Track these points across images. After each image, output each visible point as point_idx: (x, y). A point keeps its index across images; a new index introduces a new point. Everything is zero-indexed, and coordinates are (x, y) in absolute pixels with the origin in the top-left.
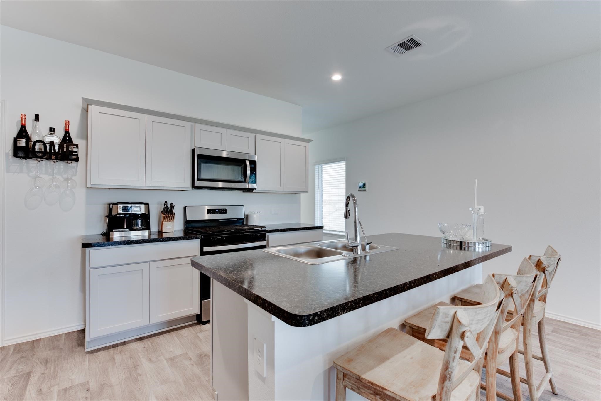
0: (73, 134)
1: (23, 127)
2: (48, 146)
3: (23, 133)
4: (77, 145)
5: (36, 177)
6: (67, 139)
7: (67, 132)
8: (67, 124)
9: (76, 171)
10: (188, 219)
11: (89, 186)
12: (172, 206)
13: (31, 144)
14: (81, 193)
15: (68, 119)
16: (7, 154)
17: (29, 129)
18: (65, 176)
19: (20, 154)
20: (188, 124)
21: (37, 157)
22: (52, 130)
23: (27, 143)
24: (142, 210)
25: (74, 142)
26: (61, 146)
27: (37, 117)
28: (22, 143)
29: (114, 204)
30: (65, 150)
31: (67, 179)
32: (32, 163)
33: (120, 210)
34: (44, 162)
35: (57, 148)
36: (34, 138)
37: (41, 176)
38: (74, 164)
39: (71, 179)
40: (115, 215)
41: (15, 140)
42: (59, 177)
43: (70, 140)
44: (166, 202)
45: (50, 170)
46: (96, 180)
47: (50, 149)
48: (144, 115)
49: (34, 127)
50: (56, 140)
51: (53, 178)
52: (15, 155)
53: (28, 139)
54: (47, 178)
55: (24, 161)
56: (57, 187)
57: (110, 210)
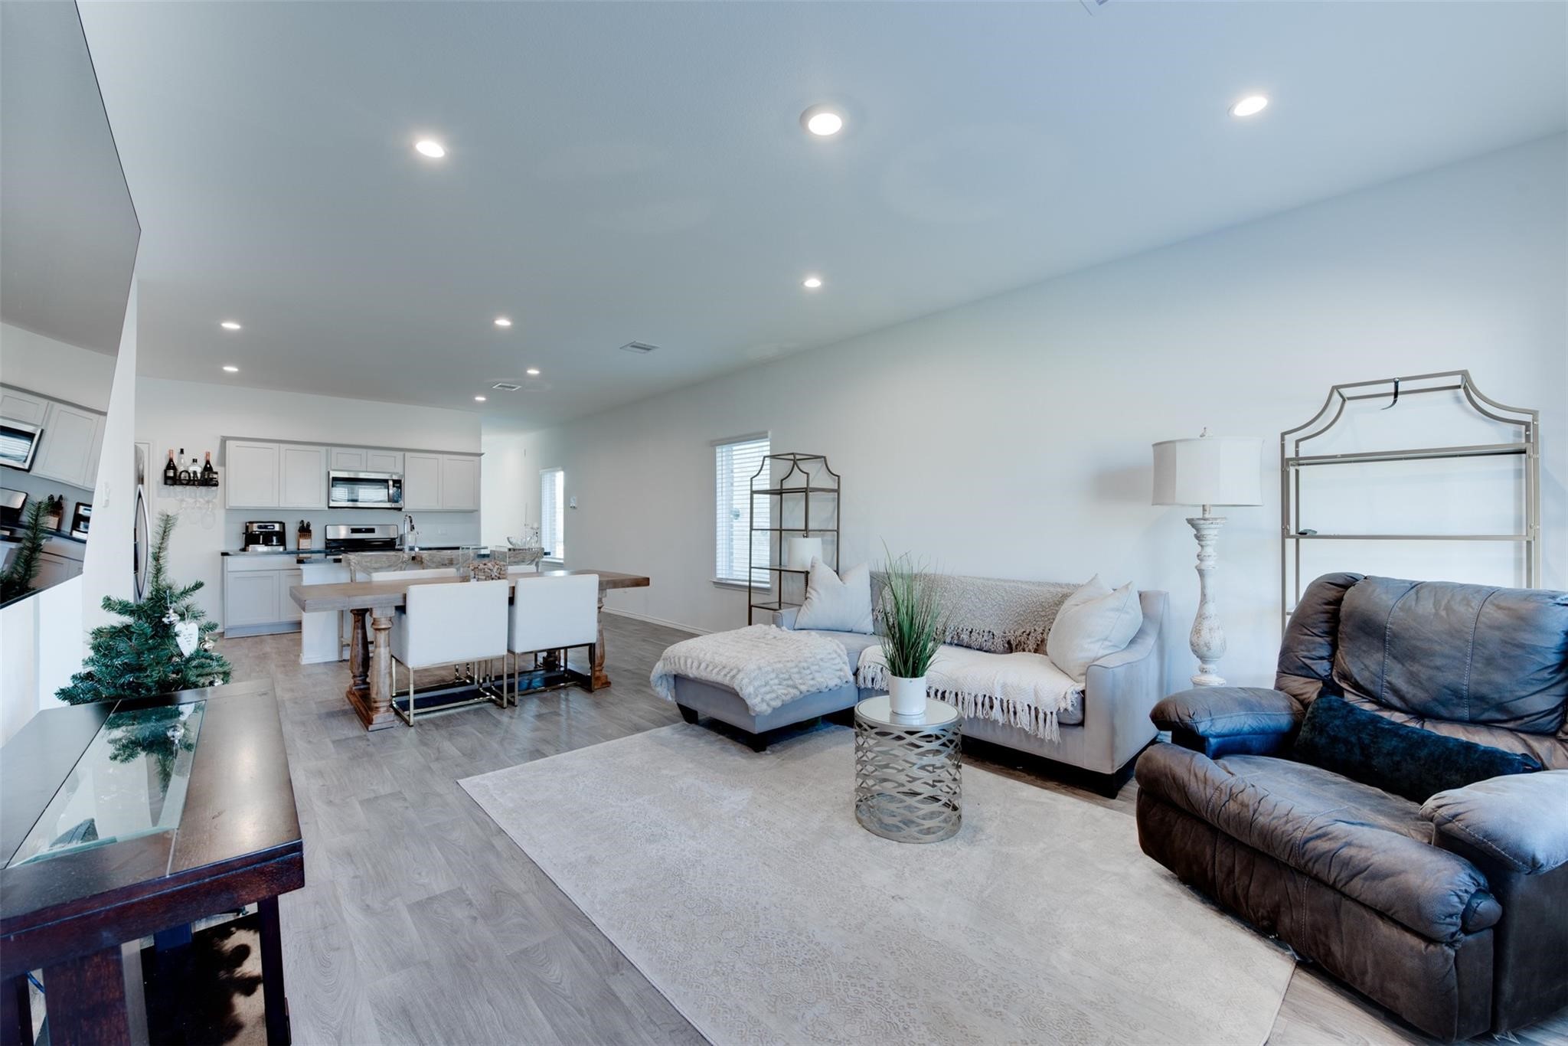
0: (213, 463)
1: (171, 460)
2: (192, 475)
3: (171, 465)
4: (216, 473)
5: (182, 501)
6: (208, 468)
7: (208, 462)
8: (208, 454)
9: (216, 495)
10: (328, 538)
11: (227, 508)
12: (308, 525)
13: (178, 474)
14: (221, 514)
15: (208, 451)
16: (158, 482)
17: (176, 462)
18: (206, 499)
19: (169, 482)
20: (323, 449)
21: (183, 484)
22: (195, 461)
23: (175, 473)
24: (277, 528)
25: (214, 470)
26: (202, 474)
27: (182, 451)
28: (171, 473)
29: (250, 523)
30: (206, 477)
31: (208, 502)
32: (178, 488)
33: (255, 528)
34: (188, 487)
35: (199, 475)
36: (180, 469)
37: (186, 499)
38: (214, 488)
39: (212, 502)
40: (251, 532)
41: (165, 472)
42: (201, 500)
43: (211, 468)
44: (302, 521)
45: (193, 495)
46: (233, 502)
47: (194, 477)
48: (278, 445)
49: (179, 461)
50: (199, 469)
51: (196, 502)
52: (166, 483)
53: (175, 468)
54: (191, 501)
55: (172, 487)
56: (200, 508)
57: (247, 527)
